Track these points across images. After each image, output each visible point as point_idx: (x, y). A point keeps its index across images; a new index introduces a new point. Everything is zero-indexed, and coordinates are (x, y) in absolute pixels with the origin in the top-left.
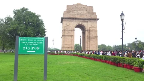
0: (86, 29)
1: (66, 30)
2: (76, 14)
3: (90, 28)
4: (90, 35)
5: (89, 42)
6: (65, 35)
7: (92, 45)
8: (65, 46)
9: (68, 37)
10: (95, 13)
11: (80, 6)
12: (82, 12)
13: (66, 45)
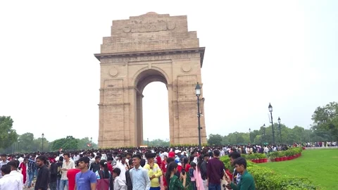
0: (169, 82)
1: (108, 90)
2: (136, 41)
3: (179, 79)
4: (180, 99)
5: (178, 119)
6: (105, 103)
7: (185, 128)
8: (106, 135)
9: (114, 110)
10: (194, 33)
11: (149, 19)
12: (154, 34)
13: (108, 131)
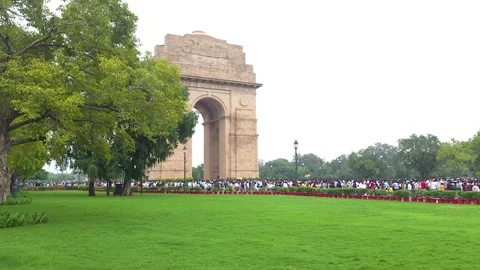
0: (227, 114)
2: (196, 63)
3: (238, 112)
4: (238, 133)
5: (235, 152)
7: (242, 161)
8: (165, 164)
10: (251, 67)
11: (207, 41)
12: (215, 60)
13: (168, 161)
